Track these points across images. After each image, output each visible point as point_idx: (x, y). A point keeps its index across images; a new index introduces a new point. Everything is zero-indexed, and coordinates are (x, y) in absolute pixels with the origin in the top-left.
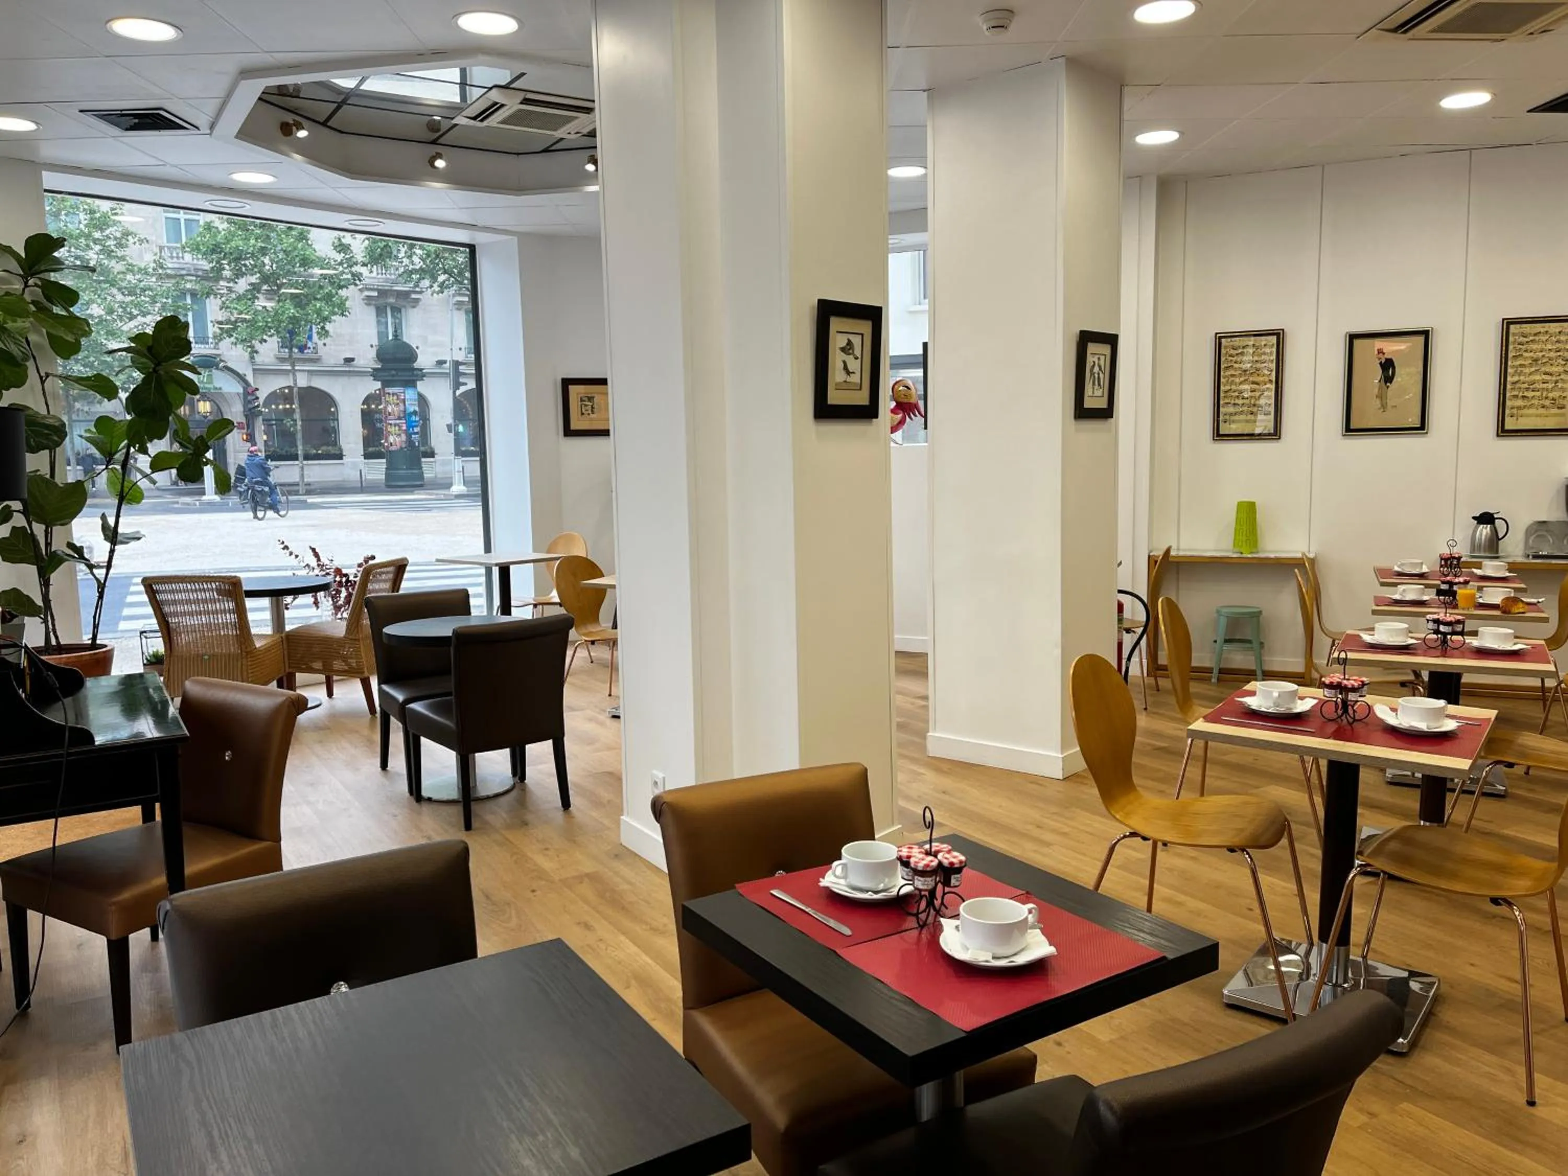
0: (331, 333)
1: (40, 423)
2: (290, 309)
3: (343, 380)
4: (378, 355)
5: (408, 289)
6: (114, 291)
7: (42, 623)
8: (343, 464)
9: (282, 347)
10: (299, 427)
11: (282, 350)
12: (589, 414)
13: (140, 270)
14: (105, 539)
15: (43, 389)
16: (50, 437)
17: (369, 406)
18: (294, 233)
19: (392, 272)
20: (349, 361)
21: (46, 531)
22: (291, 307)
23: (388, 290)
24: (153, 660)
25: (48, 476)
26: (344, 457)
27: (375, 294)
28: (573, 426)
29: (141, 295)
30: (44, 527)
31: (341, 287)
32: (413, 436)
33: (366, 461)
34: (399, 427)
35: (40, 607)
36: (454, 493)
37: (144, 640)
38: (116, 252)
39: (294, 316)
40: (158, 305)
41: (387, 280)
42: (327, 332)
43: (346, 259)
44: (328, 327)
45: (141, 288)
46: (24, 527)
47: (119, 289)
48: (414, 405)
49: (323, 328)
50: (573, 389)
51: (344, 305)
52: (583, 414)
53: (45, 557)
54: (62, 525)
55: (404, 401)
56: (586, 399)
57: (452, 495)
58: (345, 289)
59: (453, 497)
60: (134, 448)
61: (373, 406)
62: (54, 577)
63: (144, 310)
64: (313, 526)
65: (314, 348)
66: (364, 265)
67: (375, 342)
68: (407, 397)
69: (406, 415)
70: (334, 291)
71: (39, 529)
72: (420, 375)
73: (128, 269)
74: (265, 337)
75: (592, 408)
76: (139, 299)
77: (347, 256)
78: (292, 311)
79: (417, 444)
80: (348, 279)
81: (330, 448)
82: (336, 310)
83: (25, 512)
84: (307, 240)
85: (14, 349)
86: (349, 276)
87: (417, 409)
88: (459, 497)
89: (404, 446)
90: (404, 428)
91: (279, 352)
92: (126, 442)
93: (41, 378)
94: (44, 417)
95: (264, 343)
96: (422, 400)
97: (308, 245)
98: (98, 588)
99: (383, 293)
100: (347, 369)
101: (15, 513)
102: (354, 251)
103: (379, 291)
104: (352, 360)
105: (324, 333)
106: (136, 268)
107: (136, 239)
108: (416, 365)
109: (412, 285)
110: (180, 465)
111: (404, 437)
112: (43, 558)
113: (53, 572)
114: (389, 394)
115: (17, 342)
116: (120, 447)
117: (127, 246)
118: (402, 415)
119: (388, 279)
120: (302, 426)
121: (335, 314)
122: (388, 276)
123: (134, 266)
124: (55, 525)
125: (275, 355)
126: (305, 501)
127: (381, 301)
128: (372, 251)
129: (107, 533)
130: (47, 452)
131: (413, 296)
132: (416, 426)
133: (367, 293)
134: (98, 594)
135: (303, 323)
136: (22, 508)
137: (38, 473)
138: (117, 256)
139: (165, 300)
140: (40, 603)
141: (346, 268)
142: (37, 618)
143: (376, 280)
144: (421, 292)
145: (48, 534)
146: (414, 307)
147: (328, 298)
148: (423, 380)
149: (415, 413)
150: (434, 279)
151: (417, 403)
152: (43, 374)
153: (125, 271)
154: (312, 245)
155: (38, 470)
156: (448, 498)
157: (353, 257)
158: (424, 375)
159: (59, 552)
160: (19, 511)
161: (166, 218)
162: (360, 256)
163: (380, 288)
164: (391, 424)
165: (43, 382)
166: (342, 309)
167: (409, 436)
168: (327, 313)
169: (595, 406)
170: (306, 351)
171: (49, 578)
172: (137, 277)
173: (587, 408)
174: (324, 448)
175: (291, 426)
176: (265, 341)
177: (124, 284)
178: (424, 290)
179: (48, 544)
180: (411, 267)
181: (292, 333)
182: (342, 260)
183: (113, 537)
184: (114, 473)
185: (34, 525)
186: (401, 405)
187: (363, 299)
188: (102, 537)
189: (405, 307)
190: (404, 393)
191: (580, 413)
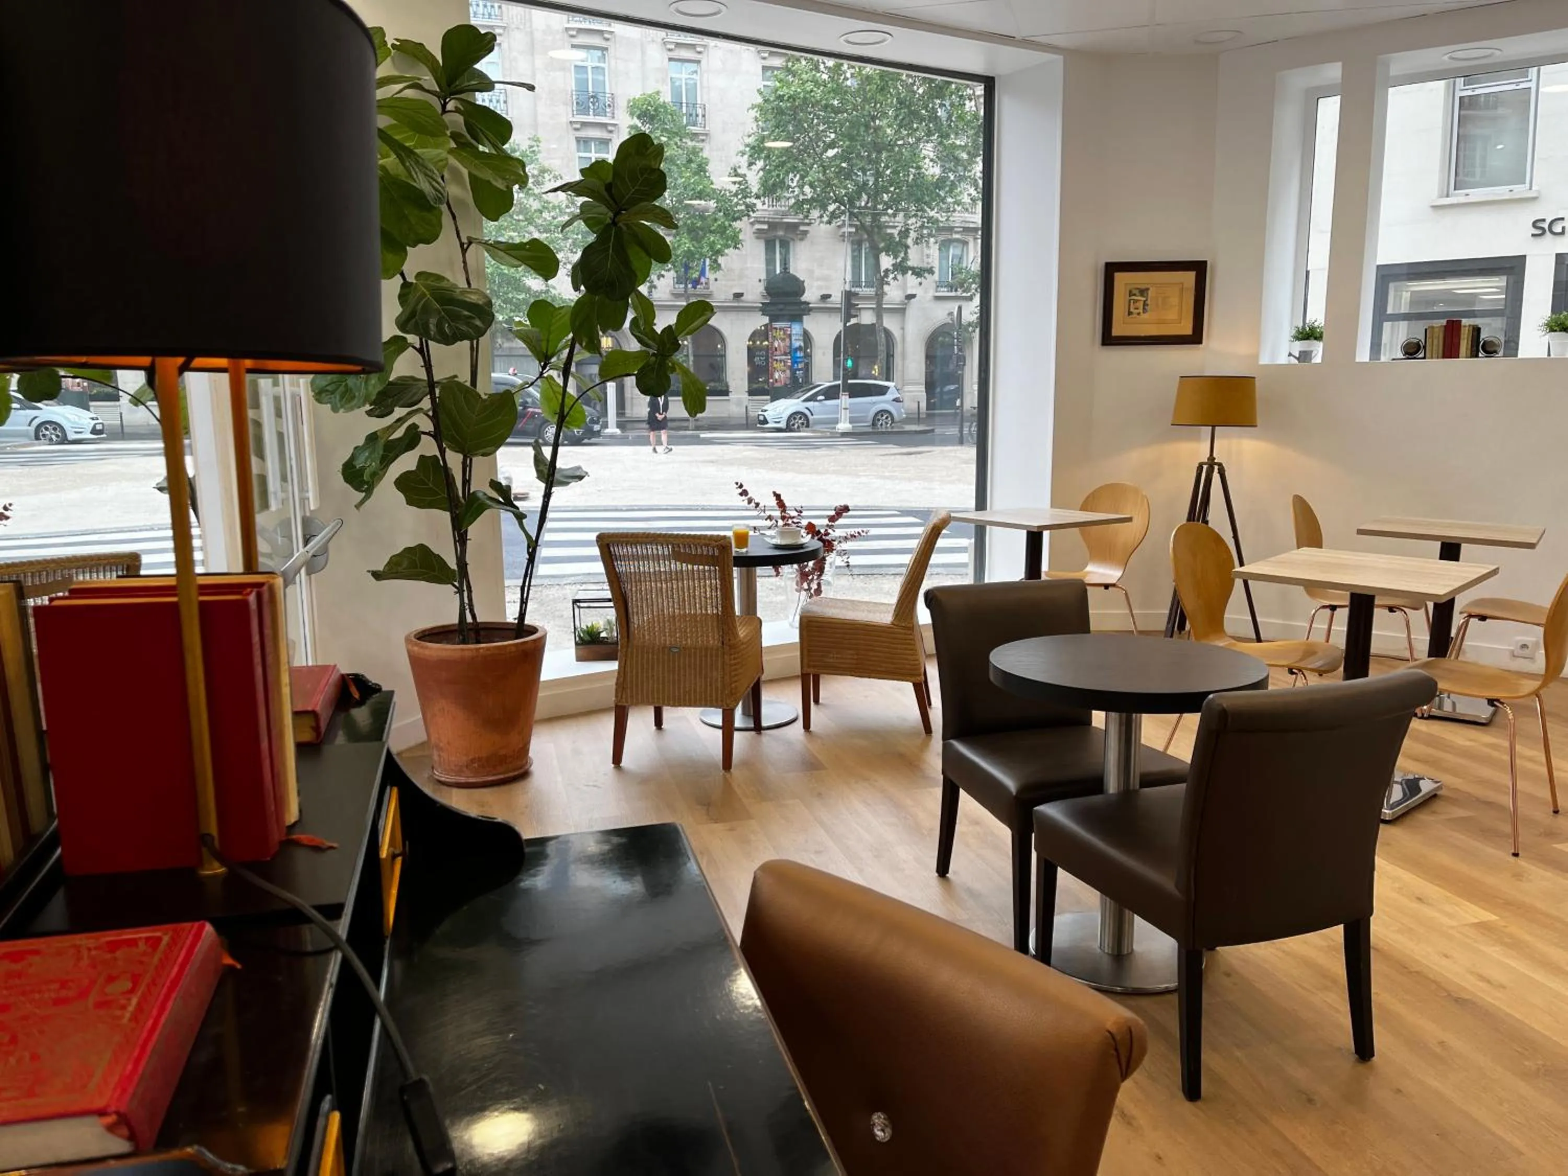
0: (723, 266)
1: (458, 300)
2: (685, 243)
3: (732, 316)
4: (766, 289)
5: (796, 221)
6: (531, 228)
7: (456, 593)
8: (729, 400)
9: (677, 283)
10: (691, 363)
11: (677, 286)
12: (1139, 314)
13: (554, 208)
14: (538, 478)
15: (465, 262)
16: (473, 321)
17: (754, 342)
18: (693, 165)
19: (783, 203)
20: (738, 296)
21: (464, 463)
22: (686, 241)
23: (777, 223)
24: (587, 638)
25: (468, 384)
26: (730, 394)
27: (765, 227)
28: (1116, 331)
29: (554, 232)
30: (460, 457)
31: (735, 219)
32: (798, 372)
33: (750, 398)
34: (784, 362)
35: (454, 570)
36: (840, 431)
37: (577, 610)
38: (533, 190)
39: (689, 250)
40: (570, 241)
41: (776, 212)
42: (719, 265)
43: (742, 189)
44: (721, 260)
45: (555, 226)
46: (436, 456)
47: (536, 227)
48: (799, 340)
49: (716, 261)
50: (1121, 279)
51: (738, 238)
52: (1130, 313)
53: (463, 501)
54: (484, 455)
55: (790, 336)
56: (1137, 292)
57: (837, 433)
58: (738, 222)
59: (839, 435)
60: (581, 345)
61: (758, 343)
62: (473, 531)
63: (557, 247)
64: (712, 462)
65: (706, 284)
66: (758, 197)
67: (763, 276)
68: (794, 332)
69: (791, 351)
70: (727, 223)
71: (454, 460)
72: (806, 309)
73: (543, 207)
74: (663, 272)
75: (1145, 304)
76: (553, 236)
77: (742, 187)
78: (687, 245)
79: (800, 380)
80: (742, 210)
81: (717, 384)
82: (730, 242)
83: (437, 435)
84: (705, 172)
85: (423, 184)
86: (743, 207)
87: (802, 344)
88: (844, 435)
89: (788, 382)
90: (789, 364)
91: (674, 288)
92: (571, 335)
93: (462, 245)
94: (463, 292)
95: (662, 279)
96: (807, 337)
97: (706, 177)
98: (529, 547)
99: (773, 226)
100: (736, 304)
101: (423, 436)
102: (749, 182)
103: (767, 223)
104: (741, 295)
105: (716, 267)
106: (551, 205)
107: (551, 176)
108: (804, 298)
109: (801, 216)
110: (640, 371)
111: (788, 372)
112: (460, 502)
113: (471, 523)
114: (776, 328)
115: (429, 173)
116: (560, 345)
117: (543, 184)
118: (788, 351)
119: (779, 211)
120: (694, 361)
121: (728, 247)
122: (779, 208)
123: (550, 203)
124: (476, 455)
125: (671, 291)
126: (698, 437)
127: (771, 235)
128: (766, 181)
129: (541, 468)
130: (466, 343)
131: (802, 228)
132: (801, 362)
133: (758, 226)
134: (527, 556)
135: (697, 256)
136: (432, 429)
137: (456, 379)
138: (534, 194)
139: (575, 236)
140: (454, 566)
141: (740, 199)
142: (450, 586)
143: (767, 213)
144: (809, 224)
145: (466, 467)
146: (802, 240)
147: (722, 230)
148: (809, 314)
149: (800, 348)
150: (824, 207)
151: (802, 338)
152: (465, 240)
153: (541, 208)
154: (709, 177)
155: (456, 376)
156: (834, 435)
157: (747, 187)
158: (811, 310)
159: (480, 495)
160: (428, 434)
161: (580, 158)
162: (755, 188)
163: (770, 220)
164: (776, 360)
165: (464, 251)
166: (735, 242)
167: (793, 372)
168: (719, 246)
169: (1149, 302)
170: (698, 287)
171: (466, 532)
172: (552, 214)
173: (1137, 304)
174: (712, 384)
175: (683, 361)
176: (663, 276)
177: (540, 222)
178: (813, 221)
179: (466, 482)
180: (801, 198)
181: (687, 267)
182: (737, 191)
183: (549, 476)
184: (549, 383)
185: (449, 454)
186: (788, 340)
187: (754, 233)
188: (534, 474)
189: (793, 240)
190: (790, 327)
191: (1127, 313)
